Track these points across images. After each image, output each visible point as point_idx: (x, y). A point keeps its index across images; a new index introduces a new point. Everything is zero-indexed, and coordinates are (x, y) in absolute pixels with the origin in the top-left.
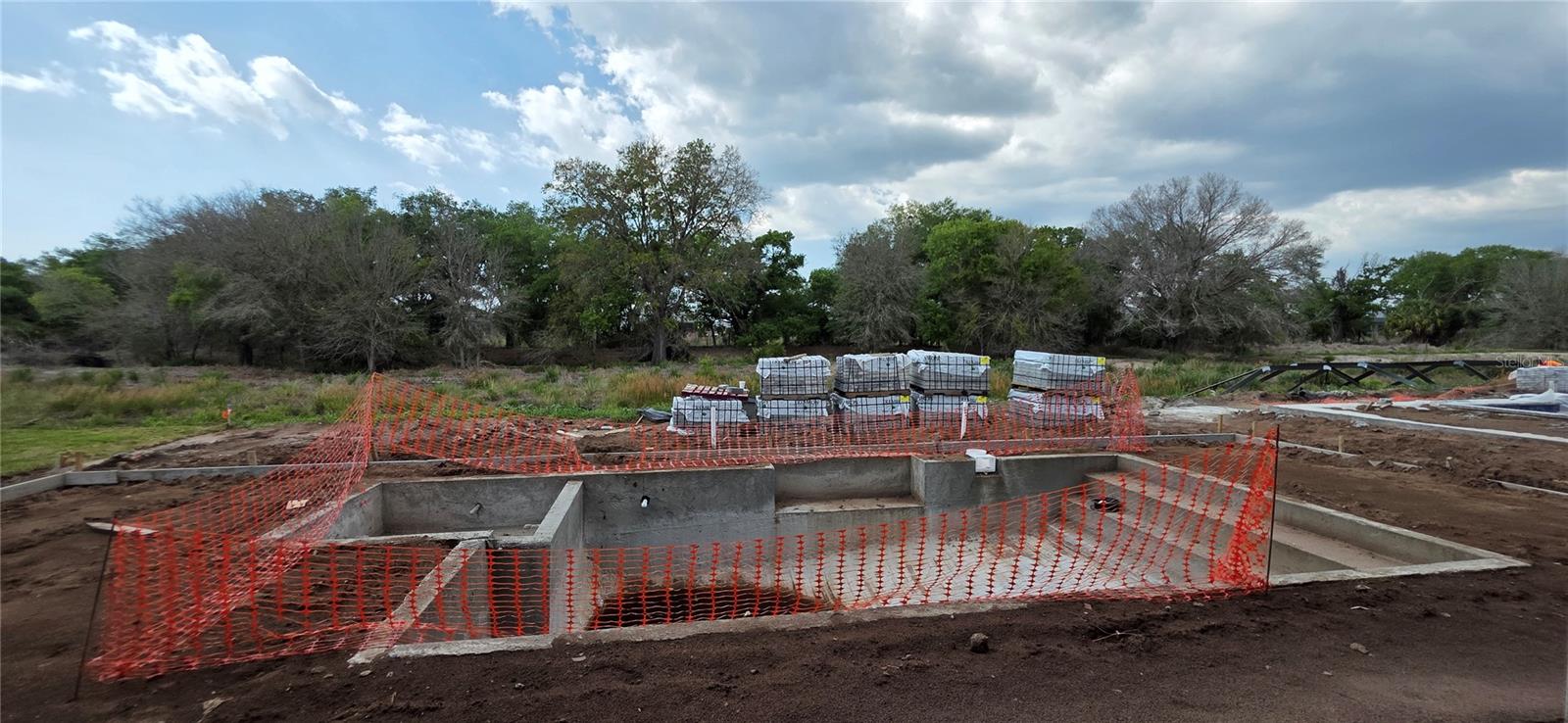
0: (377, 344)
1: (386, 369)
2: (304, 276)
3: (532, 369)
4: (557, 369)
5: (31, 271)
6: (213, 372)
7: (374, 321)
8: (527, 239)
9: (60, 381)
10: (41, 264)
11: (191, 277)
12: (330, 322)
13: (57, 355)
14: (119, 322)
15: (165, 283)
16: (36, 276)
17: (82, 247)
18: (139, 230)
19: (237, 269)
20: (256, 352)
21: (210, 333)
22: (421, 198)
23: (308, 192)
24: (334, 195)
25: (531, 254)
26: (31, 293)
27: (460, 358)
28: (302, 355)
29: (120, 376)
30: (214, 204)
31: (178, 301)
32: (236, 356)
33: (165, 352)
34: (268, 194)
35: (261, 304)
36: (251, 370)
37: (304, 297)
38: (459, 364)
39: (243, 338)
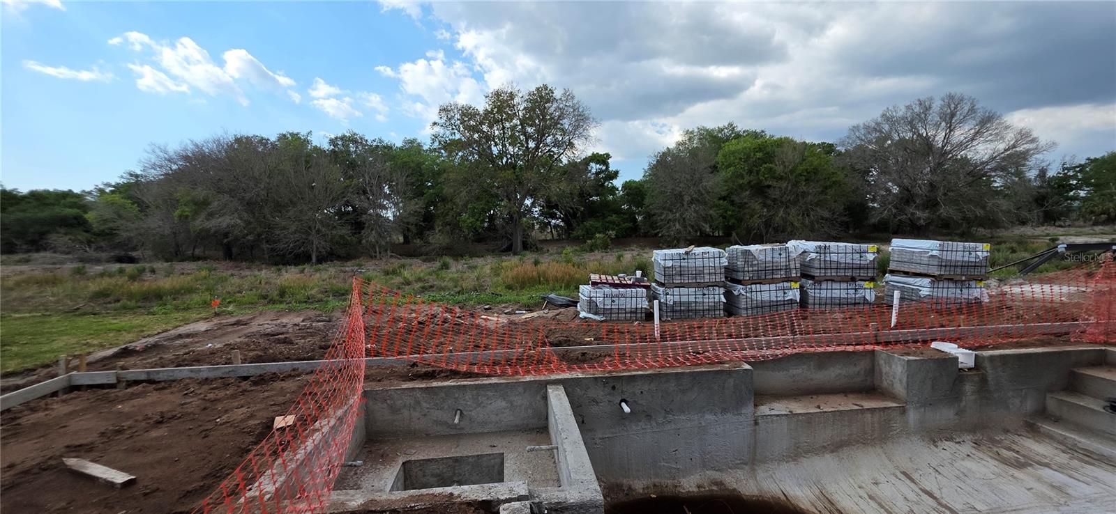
0: (317, 244)
1: (325, 262)
2: (266, 195)
3: (427, 258)
4: (448, 260)
5: (89, 198)
6: (205, 266)
7: (315, 227)
8: (419, 165)
9: (102, 275)
10: (95, 194)
11: (189, 198)
12: (284, 228)
13: (104, 255)
14: (143, 231)
15: (172, 203)
16: (91, 202)
17: (121, 181)
18: (154, 166)
19: (220, 191)
20: (235, 250)
21: (204, 237)
22: (342, 138)
23: (265, 136)
24: (283, 137)
25: (422, 175)
26: (86, 212)
27: (376, 253)
28: (266, 253)
29: (144, 270)
30: (203, 146)
31: (180, 216)
32: (221, 254)
33: (174, 251)
34: (238, 139)
35: (237, 216)
36: (231, 264)
37: (266, 210)
38: (376, 257)
39: (225, 241)
